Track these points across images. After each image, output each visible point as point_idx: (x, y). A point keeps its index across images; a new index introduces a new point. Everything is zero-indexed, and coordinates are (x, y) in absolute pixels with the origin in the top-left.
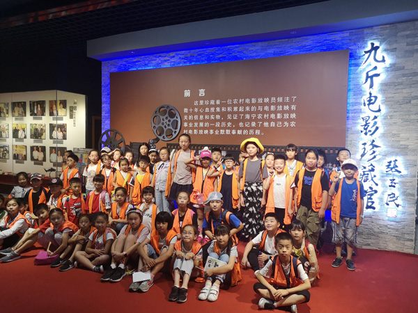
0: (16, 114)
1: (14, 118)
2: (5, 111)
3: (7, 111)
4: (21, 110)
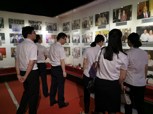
0: (100, 23)
1: (97, 27)
2: (90, 23)
3: (92, 22)
4: (104, 19)
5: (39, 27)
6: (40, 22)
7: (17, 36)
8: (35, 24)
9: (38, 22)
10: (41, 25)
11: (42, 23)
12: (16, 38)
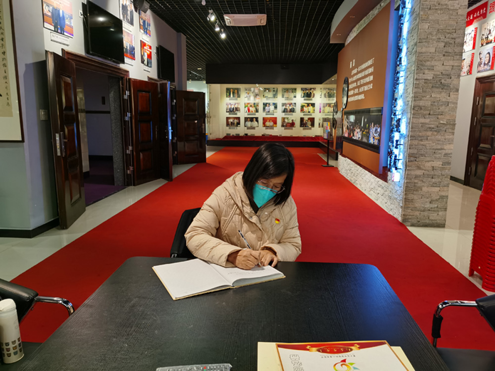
5: (312, 94)
6: (313, 88)
7: (288, 105)
8: (307, 91)
9: (311, 89)
10: (315, 92)
11: (316, 89)
12: (287, 108)
